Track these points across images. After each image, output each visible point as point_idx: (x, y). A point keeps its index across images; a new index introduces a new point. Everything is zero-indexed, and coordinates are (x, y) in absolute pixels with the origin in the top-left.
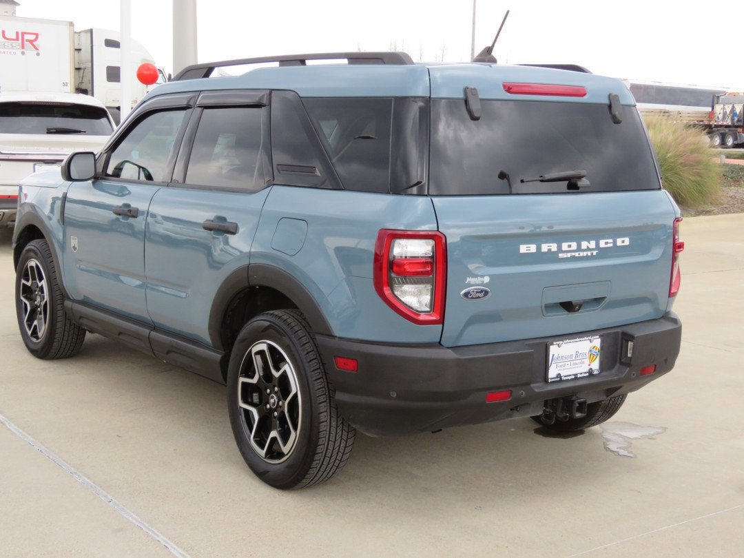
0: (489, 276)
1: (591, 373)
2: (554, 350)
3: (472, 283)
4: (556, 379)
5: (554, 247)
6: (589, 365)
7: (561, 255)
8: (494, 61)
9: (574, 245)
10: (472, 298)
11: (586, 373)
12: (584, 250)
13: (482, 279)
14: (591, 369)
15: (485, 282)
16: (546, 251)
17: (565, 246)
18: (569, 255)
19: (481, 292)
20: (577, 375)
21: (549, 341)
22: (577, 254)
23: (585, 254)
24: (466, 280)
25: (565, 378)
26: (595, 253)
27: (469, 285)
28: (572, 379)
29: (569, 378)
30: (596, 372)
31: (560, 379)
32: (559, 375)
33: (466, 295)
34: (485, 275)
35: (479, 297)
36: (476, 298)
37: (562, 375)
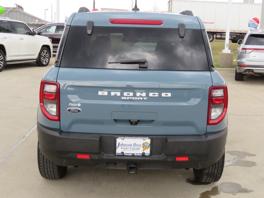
0: (80, 103)
1: (143, 155)
2: (119, 140)
3: (72, 106)
4: (120, 154)
5: (118, 94)
6: (143, 151)
7: (123, 98)
8: (138, 10)
9: (131, 94)
10: (72, 112)
11: (140, 154)
12: (138, 97)
13: (77, 104)
14: (144, 153)
15: (78, 106)
16: (114, 95)
17: (125, 94)
18: (128, 98)
19: (76, 110)
20: (134, 154)
21: (116, 136)
22: (133, 98)
23: (139, 98)
24: (69, 104)
25: (126, 155)
26: (145, 99)
27: (71, 106)
28: (130, 156)
29: (129, 155)
30: (147, 155)
31: (123, 154)
32: (122, 153)
33: (69, 110)
34: (78, 103)
35: (75, 112)
36: (74, 112)
37: (124, 153)
